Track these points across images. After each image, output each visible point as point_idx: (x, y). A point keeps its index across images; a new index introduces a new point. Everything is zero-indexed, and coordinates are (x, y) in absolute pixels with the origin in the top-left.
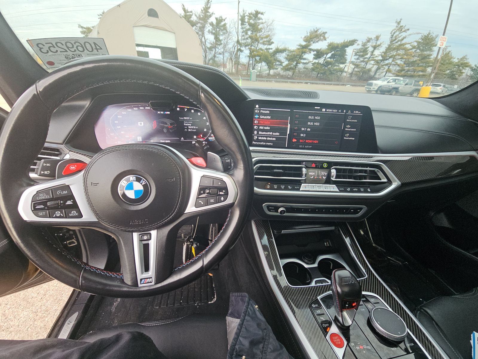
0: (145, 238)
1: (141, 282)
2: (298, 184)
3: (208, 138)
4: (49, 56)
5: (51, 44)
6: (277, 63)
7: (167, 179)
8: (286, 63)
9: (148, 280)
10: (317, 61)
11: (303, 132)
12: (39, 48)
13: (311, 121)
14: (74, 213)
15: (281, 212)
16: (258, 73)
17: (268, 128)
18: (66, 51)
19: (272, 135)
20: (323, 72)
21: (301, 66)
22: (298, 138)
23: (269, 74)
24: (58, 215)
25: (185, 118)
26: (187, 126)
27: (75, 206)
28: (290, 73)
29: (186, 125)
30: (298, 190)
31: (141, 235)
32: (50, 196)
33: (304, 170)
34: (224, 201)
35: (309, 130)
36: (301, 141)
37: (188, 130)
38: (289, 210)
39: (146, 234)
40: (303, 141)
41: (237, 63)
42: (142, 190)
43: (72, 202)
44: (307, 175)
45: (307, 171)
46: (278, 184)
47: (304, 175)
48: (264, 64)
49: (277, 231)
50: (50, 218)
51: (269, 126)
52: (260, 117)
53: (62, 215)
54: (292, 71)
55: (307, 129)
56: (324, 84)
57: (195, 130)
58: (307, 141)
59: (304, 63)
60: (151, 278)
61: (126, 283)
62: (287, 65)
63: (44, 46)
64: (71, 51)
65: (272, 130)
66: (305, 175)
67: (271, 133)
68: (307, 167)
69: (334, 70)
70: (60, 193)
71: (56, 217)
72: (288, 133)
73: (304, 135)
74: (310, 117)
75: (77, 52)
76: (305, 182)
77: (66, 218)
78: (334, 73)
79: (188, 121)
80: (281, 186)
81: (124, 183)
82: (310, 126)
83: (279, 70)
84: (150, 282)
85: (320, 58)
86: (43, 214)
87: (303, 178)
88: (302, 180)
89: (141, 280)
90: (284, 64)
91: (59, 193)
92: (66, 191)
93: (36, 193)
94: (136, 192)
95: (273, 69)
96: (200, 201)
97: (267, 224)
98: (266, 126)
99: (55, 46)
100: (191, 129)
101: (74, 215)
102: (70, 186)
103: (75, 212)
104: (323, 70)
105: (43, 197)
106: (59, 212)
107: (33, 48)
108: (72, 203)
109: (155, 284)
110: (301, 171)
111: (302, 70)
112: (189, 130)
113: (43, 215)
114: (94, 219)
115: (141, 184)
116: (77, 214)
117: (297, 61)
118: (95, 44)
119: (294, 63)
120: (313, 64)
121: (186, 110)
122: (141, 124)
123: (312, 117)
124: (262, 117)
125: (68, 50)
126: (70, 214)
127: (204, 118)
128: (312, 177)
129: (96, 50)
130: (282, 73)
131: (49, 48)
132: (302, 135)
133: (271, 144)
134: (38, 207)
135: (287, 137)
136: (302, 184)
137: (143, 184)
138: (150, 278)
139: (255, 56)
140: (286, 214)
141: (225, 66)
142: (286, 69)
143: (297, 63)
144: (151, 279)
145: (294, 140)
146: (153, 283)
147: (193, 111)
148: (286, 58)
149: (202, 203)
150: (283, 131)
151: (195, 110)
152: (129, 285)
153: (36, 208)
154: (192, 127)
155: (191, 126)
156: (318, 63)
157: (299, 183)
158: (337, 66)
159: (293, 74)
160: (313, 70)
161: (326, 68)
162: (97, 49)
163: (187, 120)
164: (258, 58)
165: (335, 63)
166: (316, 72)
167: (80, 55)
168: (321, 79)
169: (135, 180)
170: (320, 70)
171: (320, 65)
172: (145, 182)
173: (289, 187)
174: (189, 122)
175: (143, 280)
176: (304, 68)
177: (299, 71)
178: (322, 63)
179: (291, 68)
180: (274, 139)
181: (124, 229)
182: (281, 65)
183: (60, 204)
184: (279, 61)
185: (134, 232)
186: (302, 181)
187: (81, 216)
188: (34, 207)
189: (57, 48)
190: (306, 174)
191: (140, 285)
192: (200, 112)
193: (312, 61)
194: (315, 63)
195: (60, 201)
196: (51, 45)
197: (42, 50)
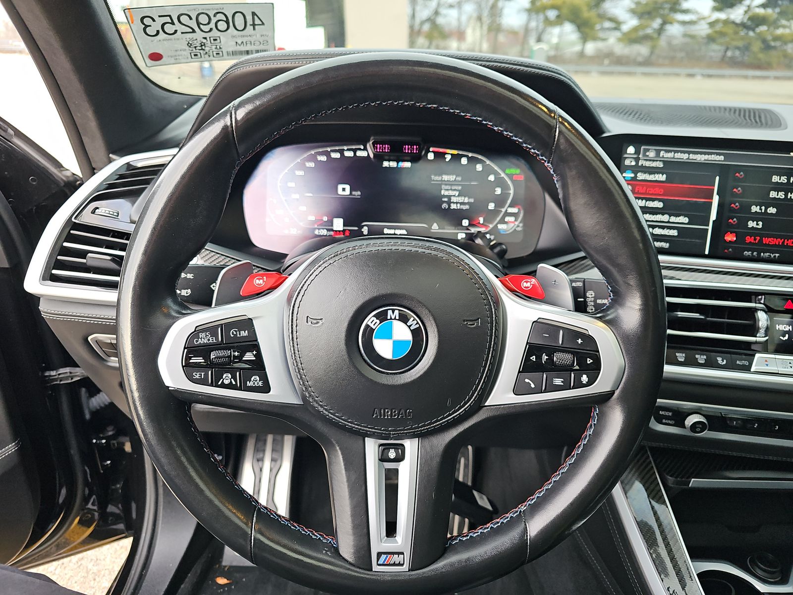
0: (392, 454)
1: (378, 561)
2: (746, 355)
3: (496, 226)
4: (157, 42)
5: (169, 17)
6: (607, 24)
7: (464, 321)
8: (631, 23)
9: (396, 559)
10: (722, 16)
11: (756, 217)
12: (144, 26)
13: (778, 187)
14: (256, 380)
15: (694, 427)
16: (552, 53)
17: (660, 205)
18: (194, 31)
19: (668, 222)
20: (740, 44)
21: (674, 30)
22: (742, 232)
23: (582, 54)
24: (227, 382)
25: (445, 178)
26: (449, 197)
27: (258, 366)
28: (643, 50)
29: (446, 193)
30: (747, 369)
31: (383, 448)
32: (217, 339)
33: (762, 318)
34: (589, 384)
35: (772, 210)
36: (748, 239)
37: (449, 206)
38: (717, 422)
39: (396, 446)
40: (755, 239)
41: (495, 28)
42: (409, 341)
43: (255, 356)
44: (769, 333)
45: (771, 319)
46: (688, 351)
47: (762, 331)
48: (568, 27)
49: (676, 478)
50: (213, 386)
51: (660, 200)
52: (636, 176)
53: (234, 383)
54: (649, 43)
55: (766, 210)
56: (746, 77)
57: (467, 207)
58: (766, 240)
59: (684, 23)
60: (403, 553)
61: (343, 558)
62: (635, 29)
63: (154, 20)
64: (202, 31)
65: (670, 208)
66: (766, 331)
67: (665, 218)
68: (769, 310)
69: (777, 38)
70: (235, 333)
71: (223, 386)
72: (713, 216)
73: (757, 224)
74: (775, 179)
75: (215, 33)
76: (764, 348)
77: (240, 389)
78: (774, 48)
79: (451, 185)
80: (697, 356)
81: (374, 323)
82: (775, 202)
83: (612, 42)
84: (400, 564)
85: (732, 5)
86: (201, 376)
87: (758, 339)
88: (756, 343)
89: (379, 555)
90: (625, 28)
91: (233, 333)
92: (246, 332)
93: (194, 330)
94: (397, 344)
95: (595, 39)
96: (527, 380)
97: (645, 456)
98: (653, 200)
99: (176, 21)
100: (457, 203)
101: (256, 384)
102: (254, 321)
103: (258, 378)
104: (742, 38)
105: (204, 339)
106: (230, 376)
107: (131, 25)
108: (254, 358)
109: (409, 570)
110: (755, 320)
111: (678, 41)
112: (453, 206)
113: (201, 378)
114: (292, 399)
115: (409, 327)
116: (260, 384)
117: (663, 16)
118: (254, 14)
119: (657, 23)
120: (712, 24)
121: (448, 157)
122: (344, 189)
123: (782, 178)
124: (641, 176)
125: (196, 29)
126: (248, 382)
127: (489, 179)
128: (784, 336)
129: (252, 27)
130: (620, 49)
131: (163, 26)
132: (751, 224)
133: (666, 245)
134: (194, 360)
135: (710, 228)
136: (757, 355)
137: (412, 328)
138: (399, 553)
139: (544, 8)
140: (706, 434)
141: (460, 35)
142: (632, 38)
143: (665, 23)
144: (400, 556)
145: (730, 237)
146: (405, 567)
147: (464, 161)
148: (633, 12)
149: (533, 386)
150: (699, 213)
151: (469, 159)
152: (351, 564)
153: (191, 361)
154: (461, 199)
155: (459, 196)
156: (727, 22)
157: (748, 351)
158: (784, 27)
159: (652, 53)
160: (710, 39)
161: (751, 33)
162: (254, 25)
163: (448, 183)
164: (552, 14)
165: (777, 20)
166: (721, 44)
167: (218, 38)
168: (734, 63)
169: (397, 318)
170: (733, 40)
171: (731, 26)
172: (417, 323)
173: (719, 359)
174: (453, 188)
175: (383, 557)
176: (685, 35)
177: (669, 44)
178: (738, 21)
179: (647, 38)
180: (674, 233)
181: (357, 426)
182: (617, 29)
183: (234, 359)
184: (612, 20)
185: (369, 436)
186: (753, 347)
187: (266, 388)
188: (188, 358)
189: (178, 26)
190: (767, 329)
191: (375, 568)
192: (480, 161)
193: (710, 17)
194: (717, 21)
195: (234, 351)
196: (168, 19)
197: (148, 30)
